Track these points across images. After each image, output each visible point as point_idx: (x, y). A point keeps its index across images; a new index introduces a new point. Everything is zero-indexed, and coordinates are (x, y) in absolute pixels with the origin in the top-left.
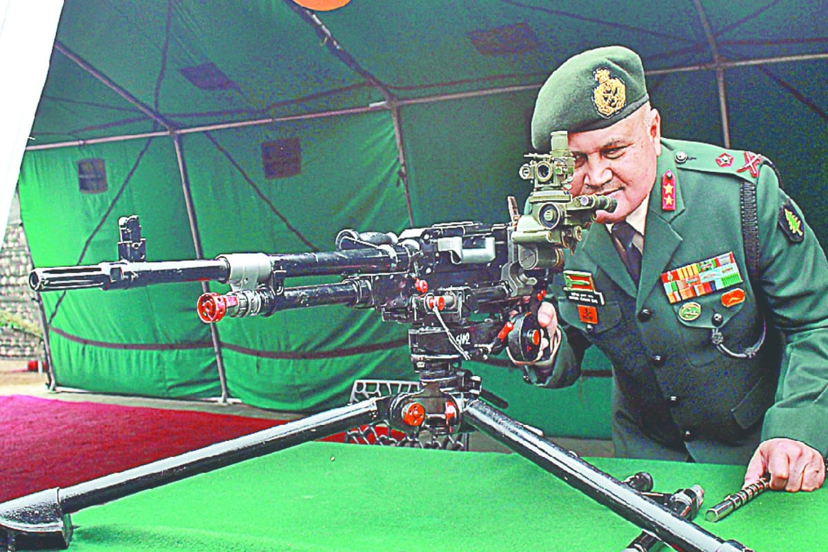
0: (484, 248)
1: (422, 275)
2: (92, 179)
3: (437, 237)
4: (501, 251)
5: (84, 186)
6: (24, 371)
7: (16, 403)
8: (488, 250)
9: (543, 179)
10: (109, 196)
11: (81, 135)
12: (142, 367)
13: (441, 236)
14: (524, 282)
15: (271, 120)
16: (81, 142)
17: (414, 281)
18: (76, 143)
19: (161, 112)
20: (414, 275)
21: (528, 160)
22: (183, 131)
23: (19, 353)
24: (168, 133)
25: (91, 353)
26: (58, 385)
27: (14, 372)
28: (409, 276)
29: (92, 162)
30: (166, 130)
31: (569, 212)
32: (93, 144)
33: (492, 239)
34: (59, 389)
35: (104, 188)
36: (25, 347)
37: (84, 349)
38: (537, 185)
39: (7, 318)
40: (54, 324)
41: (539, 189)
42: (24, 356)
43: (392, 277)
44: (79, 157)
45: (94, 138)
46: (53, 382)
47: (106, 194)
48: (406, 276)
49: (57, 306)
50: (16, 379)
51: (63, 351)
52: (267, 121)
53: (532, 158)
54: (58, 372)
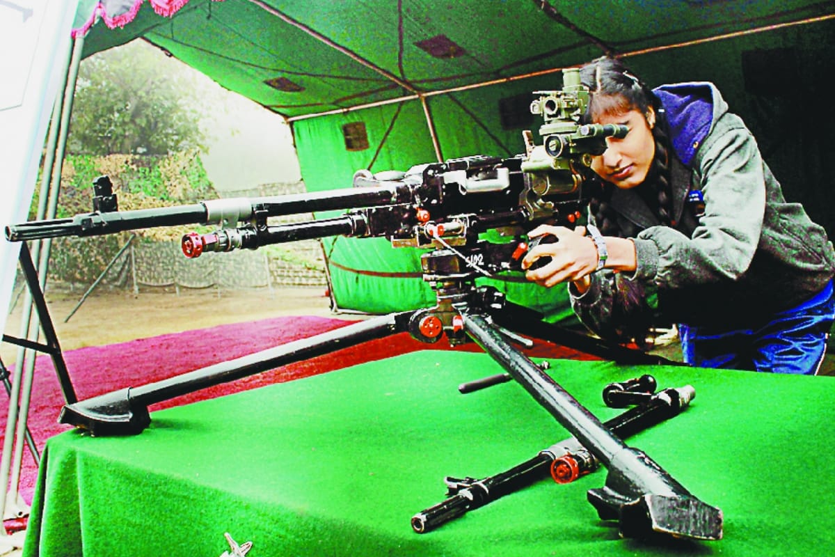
0: (496, 178)
1: (426, 206)
2: (356, 139)
3: (442, 171)
4: (516, 181)
5: (350, 145)
6: (323, 297)
7: (304, 322)
8: (502, 180)
9: (551, 113)
10: (370, 152)
11: (344, 103)
12: (406, 291)
13: (447, 170)
14: (542, 206)
15: (505, 80)
16: (345, 110)
17: (415, 211)
18: (341, 111)
19: (410, 79)
20: (415, 206)
21: (537, 97)
22: (429, 94)
23: (316, 283)
24: (417, 96)
25: (363, 281)
26: (339, 307)
27: (314, 297)
28: (411, 207)
29: (354, 125)
30: (414, 94)
31: (574, 141)
32: (355, 111)
33: (506, 170)
34: (340, 311)
35: (366, 146)
36: (321, 277)
37: (357, 278)
38: (546, 119)
39: (301, 259)
40: (332, 259)
41: (549, 122)
42: (320, 285)
43: (390, 209)
44: (344, 122)
45: (356, 105)
46: (335, 305)
47: (368, 151)
48: (408, 207)
49: (333, 244)
50: (314, 303)
51: (341, 282)
52: (502, 81)
53: (540, 95)
54: (338, 297)
